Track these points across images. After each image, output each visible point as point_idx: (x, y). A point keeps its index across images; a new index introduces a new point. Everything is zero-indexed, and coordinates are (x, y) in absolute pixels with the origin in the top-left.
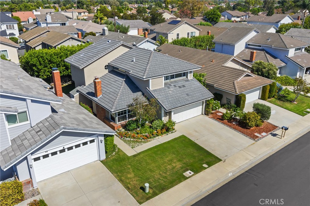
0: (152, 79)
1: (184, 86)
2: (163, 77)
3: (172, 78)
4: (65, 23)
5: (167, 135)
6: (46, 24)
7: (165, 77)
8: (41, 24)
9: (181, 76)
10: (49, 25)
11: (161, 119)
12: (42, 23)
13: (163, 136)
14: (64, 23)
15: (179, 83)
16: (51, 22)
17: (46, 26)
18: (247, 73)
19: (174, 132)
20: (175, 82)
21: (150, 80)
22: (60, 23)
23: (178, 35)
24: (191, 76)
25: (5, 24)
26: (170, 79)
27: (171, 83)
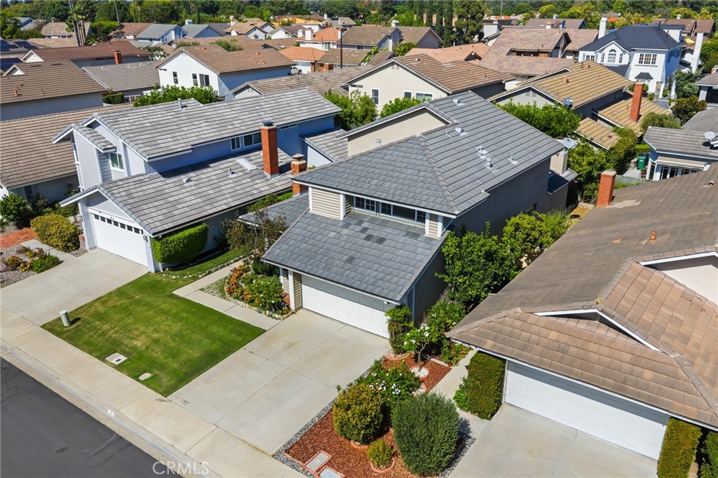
0: (313, 188)
1: (381, 241)
2: (339, 194)
5: (260, 312)
13: (251, 308)
18: (596, 310)
19: (275, 317)
21: (310, 190)
24: (434, 229)
25: (639, 51)
26: (377, 211)
27: (372, 220)
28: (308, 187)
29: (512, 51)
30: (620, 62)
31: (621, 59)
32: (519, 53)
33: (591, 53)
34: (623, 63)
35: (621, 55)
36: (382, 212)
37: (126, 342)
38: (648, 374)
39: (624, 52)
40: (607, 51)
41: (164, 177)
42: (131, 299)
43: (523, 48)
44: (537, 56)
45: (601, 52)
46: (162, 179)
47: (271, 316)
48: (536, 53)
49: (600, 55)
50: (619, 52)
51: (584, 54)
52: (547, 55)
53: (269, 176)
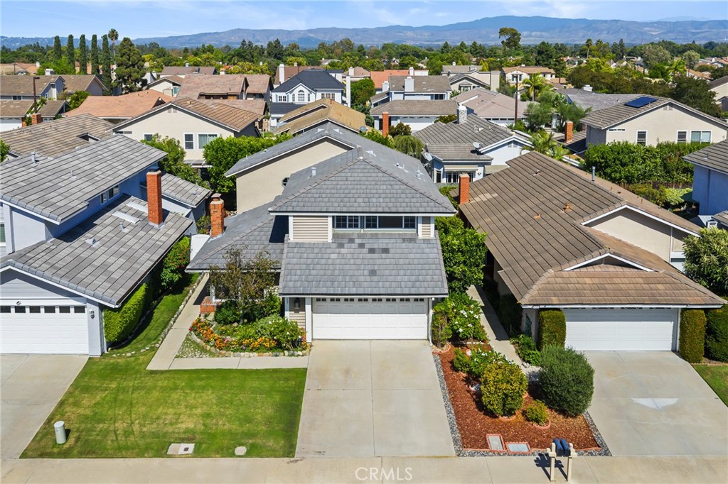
0: (294, 216)
1: (386, 251)
2: (327, 217)
3: (368, 226)
4: (442, 95)
5: (276, 356)
6: (402, 95)
7: (333, 217)
8: (393, 94)
9: (400, 226)
10: (406, 98)
11: (282, 315)
12: (395, 93)
13: (262, 356)
14: (440, 95)
15: (380, 241)
16: (413, 91)
17: (402, 99)
18: (608, 254)
19: (299, 355)
20: (376, 236)
21: (291, 219)
22: (432, 95)
23: (642, 135)
24: (426, 231)
25: (320, 91)
26: (362, 227)
27: (360, 236)
28: (288, 216)
29: (201, 95)
30: (309, 100)
31: (309, 98)
32: (208, 97)
33: (283, 94)
34: (311, 102)
35: (309, 95)
36: (367, 227)
37: (170, 429)
38: (660, 287)
39: (311, 92)
40: (296, 92)
41: (67, 241)
42: (107, 390)
43: (212, 92)
44: (227, 98)
45: (291, 92)
46: (65, 244)
47: (293, 355)
48: (225, 97)
49: (291, 96)
50: (306, 92)
51: (277, 95)
52: (235, 97)
53: (156, 226)
